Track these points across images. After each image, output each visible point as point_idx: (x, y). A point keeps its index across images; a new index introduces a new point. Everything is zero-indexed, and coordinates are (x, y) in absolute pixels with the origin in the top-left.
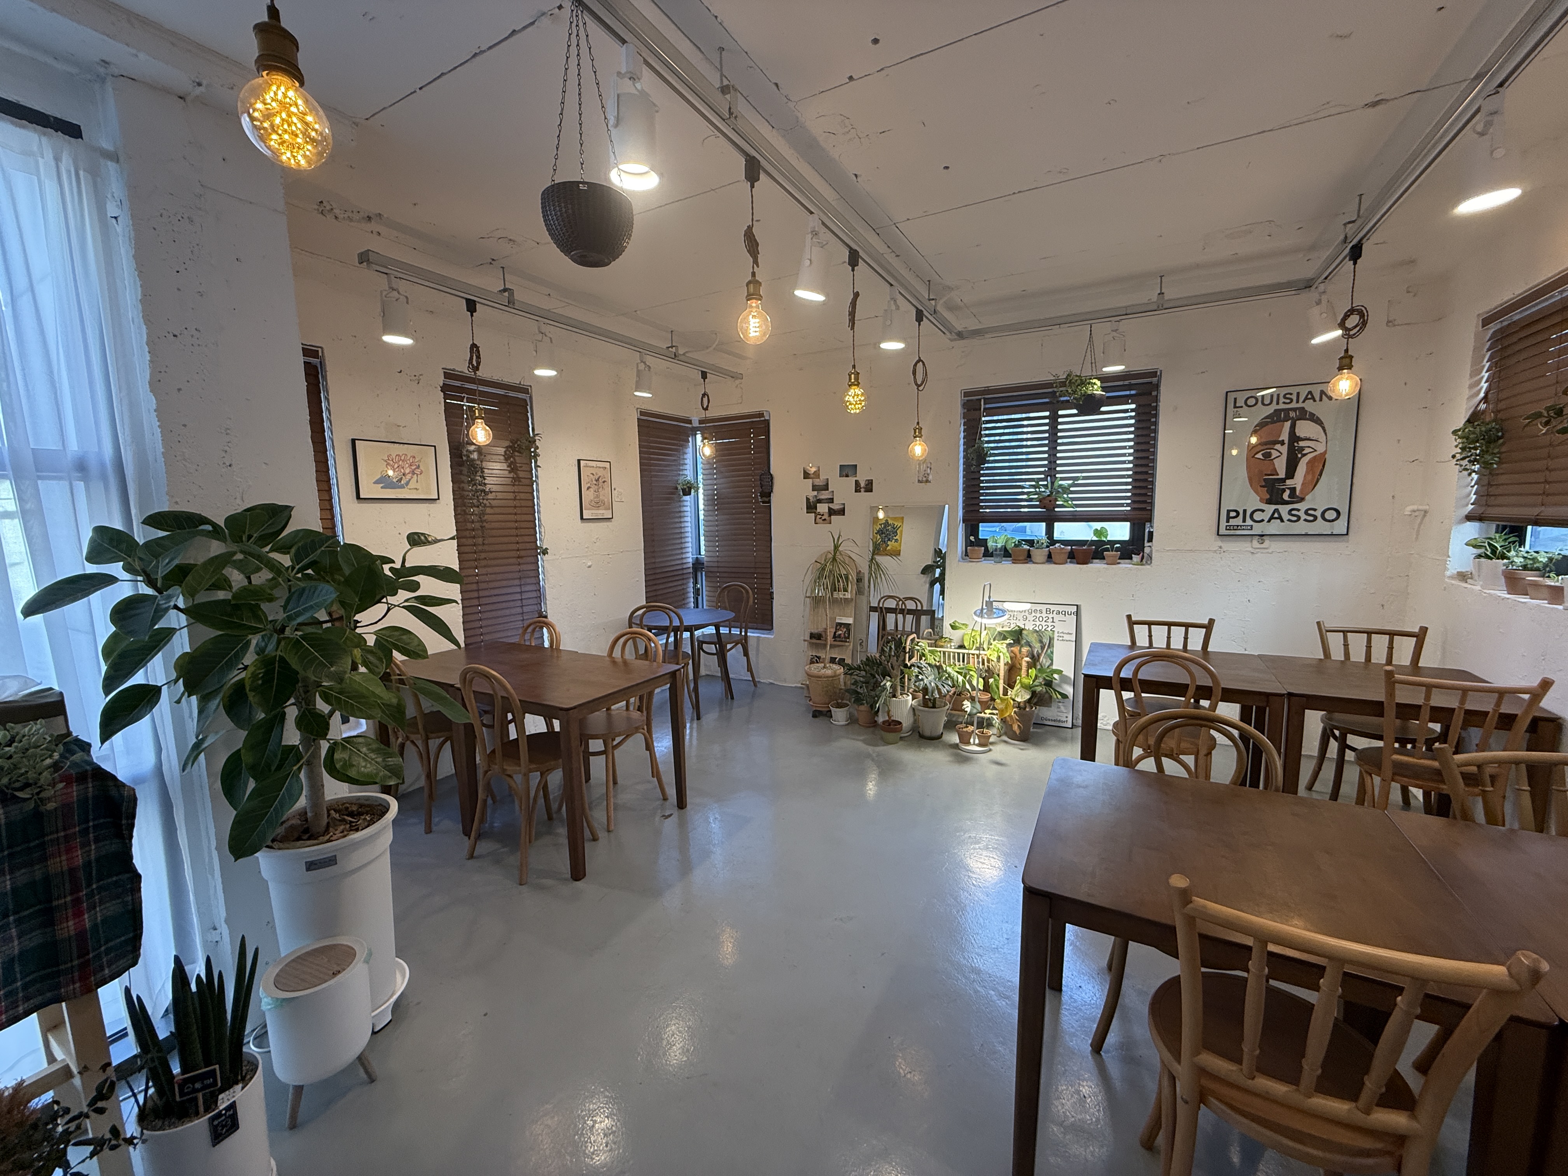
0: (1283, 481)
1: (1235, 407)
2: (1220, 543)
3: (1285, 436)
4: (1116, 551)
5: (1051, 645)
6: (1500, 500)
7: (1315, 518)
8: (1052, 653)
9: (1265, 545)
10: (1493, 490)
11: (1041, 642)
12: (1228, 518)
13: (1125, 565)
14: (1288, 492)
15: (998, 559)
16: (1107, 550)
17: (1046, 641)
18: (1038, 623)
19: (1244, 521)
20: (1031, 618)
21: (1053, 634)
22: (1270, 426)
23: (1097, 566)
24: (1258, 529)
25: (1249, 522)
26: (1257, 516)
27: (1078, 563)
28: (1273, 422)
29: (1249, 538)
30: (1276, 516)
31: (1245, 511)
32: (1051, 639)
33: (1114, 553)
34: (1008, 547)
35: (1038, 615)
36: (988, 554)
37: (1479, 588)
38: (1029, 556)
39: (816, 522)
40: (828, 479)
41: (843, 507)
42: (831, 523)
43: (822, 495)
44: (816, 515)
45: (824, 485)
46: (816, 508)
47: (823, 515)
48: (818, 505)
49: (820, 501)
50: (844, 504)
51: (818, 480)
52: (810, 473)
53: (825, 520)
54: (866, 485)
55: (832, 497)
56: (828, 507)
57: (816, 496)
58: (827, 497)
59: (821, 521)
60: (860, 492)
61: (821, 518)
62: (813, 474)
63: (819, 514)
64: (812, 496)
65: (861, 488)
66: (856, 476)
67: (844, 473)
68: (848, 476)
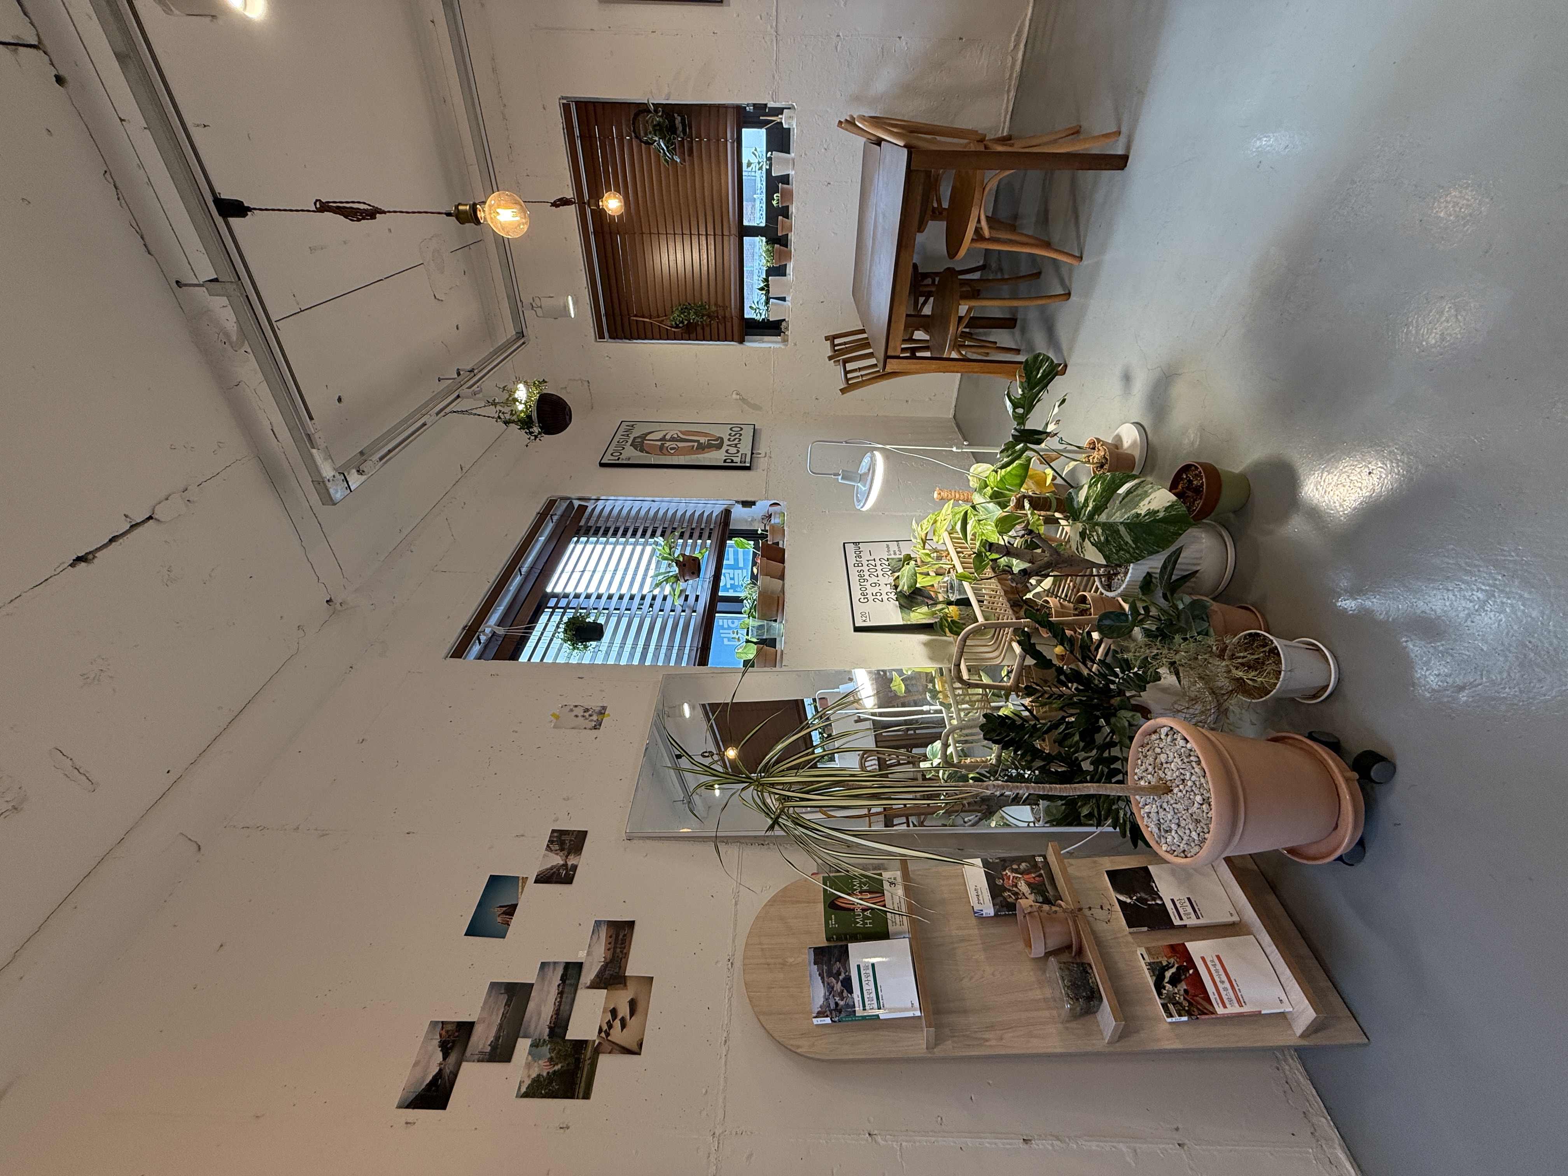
3: (659, 443)
39: (635, 1048)
40: (493, 985)
41: (603, 932)
42: (651, 979)
43: (539, 1014)
44: (607, 1046)
45: (507, 1004)
46: (581, 1045)
47: (614, 1012)
48: (572, 1034)
49: (559, 1024)
50: (598, 923)
51: (478, 1031)
52: (434, 1070)
53: (633, 1004)
54: (562, 850)
55: (560, 971)
56: (595, 985)
57: (535, 1045)
58: (554, 991)
59: (632, 1023)
60: (575, 868)
61: (623, 1020)
62: (445, 1057)
63: (605, 1031)
64: (528, 1066)
65: (565, 865)
66: (525, 879)
67: (499, 920)
68: (514, 907)
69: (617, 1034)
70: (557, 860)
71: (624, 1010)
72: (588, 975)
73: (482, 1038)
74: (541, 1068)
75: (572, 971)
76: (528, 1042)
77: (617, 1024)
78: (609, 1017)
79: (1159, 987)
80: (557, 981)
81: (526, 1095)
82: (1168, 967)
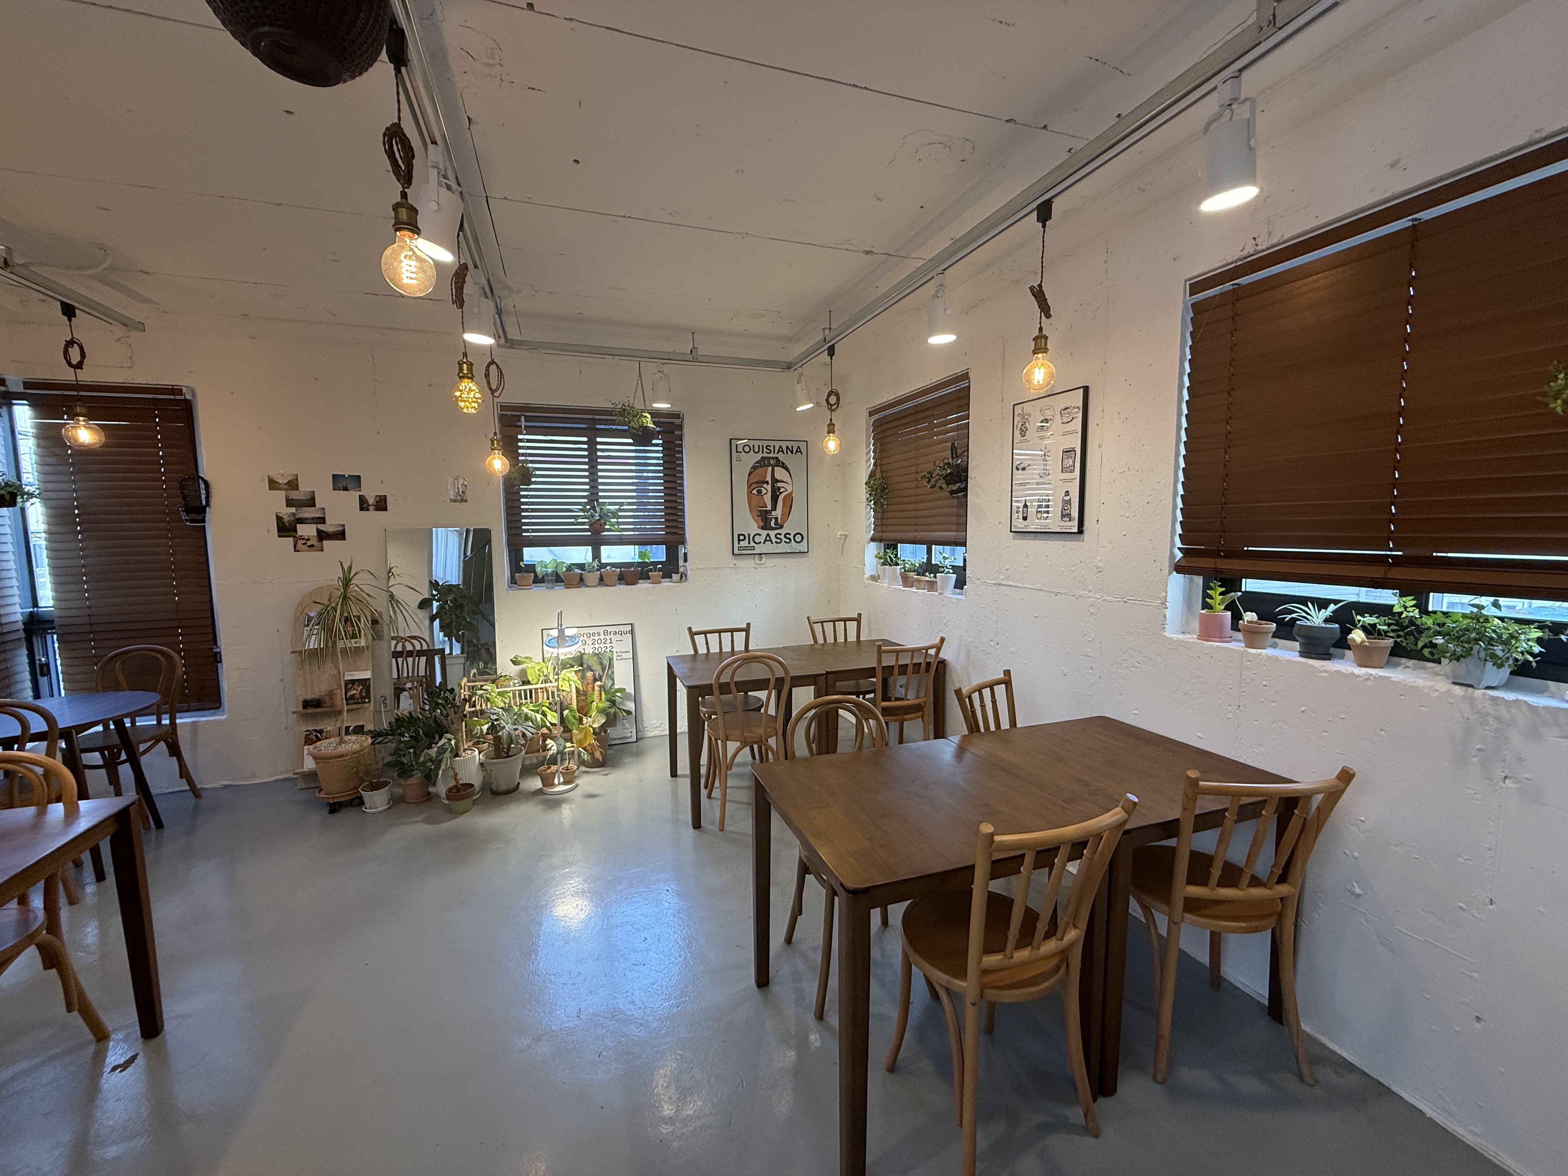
0: (770, 512)
1: (737, 452)
2: (735, 562)
3: (769, 479)
4: (659, 571)
5: (611, 666)
6: (890, 528)
7: (790, 539)
8: (613, 673)
9: (762, 562)
10: (885, 521)
11: (601, 664)
12: (739, 540)
13: (666, 584)
14: (773, 521)
15: (550, 585)
16: (651, 570)
17: (606, 662)
18: (597, 646)
19: (749, 543)
20: (589, 641)
21: (612, 655)
22: (760, 469)
23: (643, 586)
24: (759, 549)
25: (752, 544)
26: (757, 539)
27: (627, 584)
28: (761, 467)
29: (752, 556)
30: (768, 539)
31: (749, 535)
32: (611, 660)
33: (657, 573)
34: (559, 572)
35: (596, 638)
36: (538, 580)
37: (886, 585)
38: (582, 580)
39: (297, 549)
40: (313, 492)
41: (342, 528)
42: (323, 550)
43: (305, 512)
44: (296, 540)
45: (307, 500)
46: (295, 530)
47: (308, 539)
48: (299, 527)
49: (302, 521)
50: (344, 526)
51: (296, 492)
52: (281, 482)
53: (312, 546)
54: (377, 502)
55: (321, 516)
56: (317, 529)
57: (293, 514)
58: (313, 516)
59: (305, 547)
60: (368, 510)
61: (306, 543)
62: (286, 484)
63: (301, 538)
64: (286, 514)
65: (369, 506)
66: (360, 491)
67: (341, 485)
68: (347, 490)
69: (300, 542)
70: (371, 501)
71: (309, 543)
72: (321, 527)
73: (294, 495)
74: (286, 519)
75: (322, 520)
76: (294, 511)
77: (304, 542)
78: (306, 538)
79: (315, 731)
80: (317, 516)
81: (277, 516)
82: (321, 736)
